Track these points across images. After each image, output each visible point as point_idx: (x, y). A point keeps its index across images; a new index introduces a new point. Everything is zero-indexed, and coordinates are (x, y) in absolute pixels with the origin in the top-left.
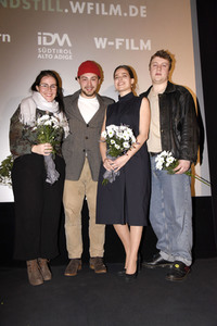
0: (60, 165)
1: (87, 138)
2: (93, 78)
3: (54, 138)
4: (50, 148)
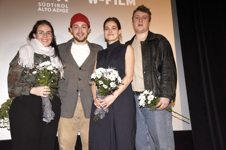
1: (80, 79)
2: (84, 26)
3: (52, 81)
4: (49, 90)
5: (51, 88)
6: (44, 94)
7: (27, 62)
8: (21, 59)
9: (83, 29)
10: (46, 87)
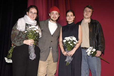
0: (37, 51)
1: (52, 42)
2: (57, 14)
3: (36, 37)
4: (34, 42)
5: (35, 40)
6: (31, 44)
7: (22, 28)
8: (18, 26)
9: (56, 15)
10: (32, 40)
